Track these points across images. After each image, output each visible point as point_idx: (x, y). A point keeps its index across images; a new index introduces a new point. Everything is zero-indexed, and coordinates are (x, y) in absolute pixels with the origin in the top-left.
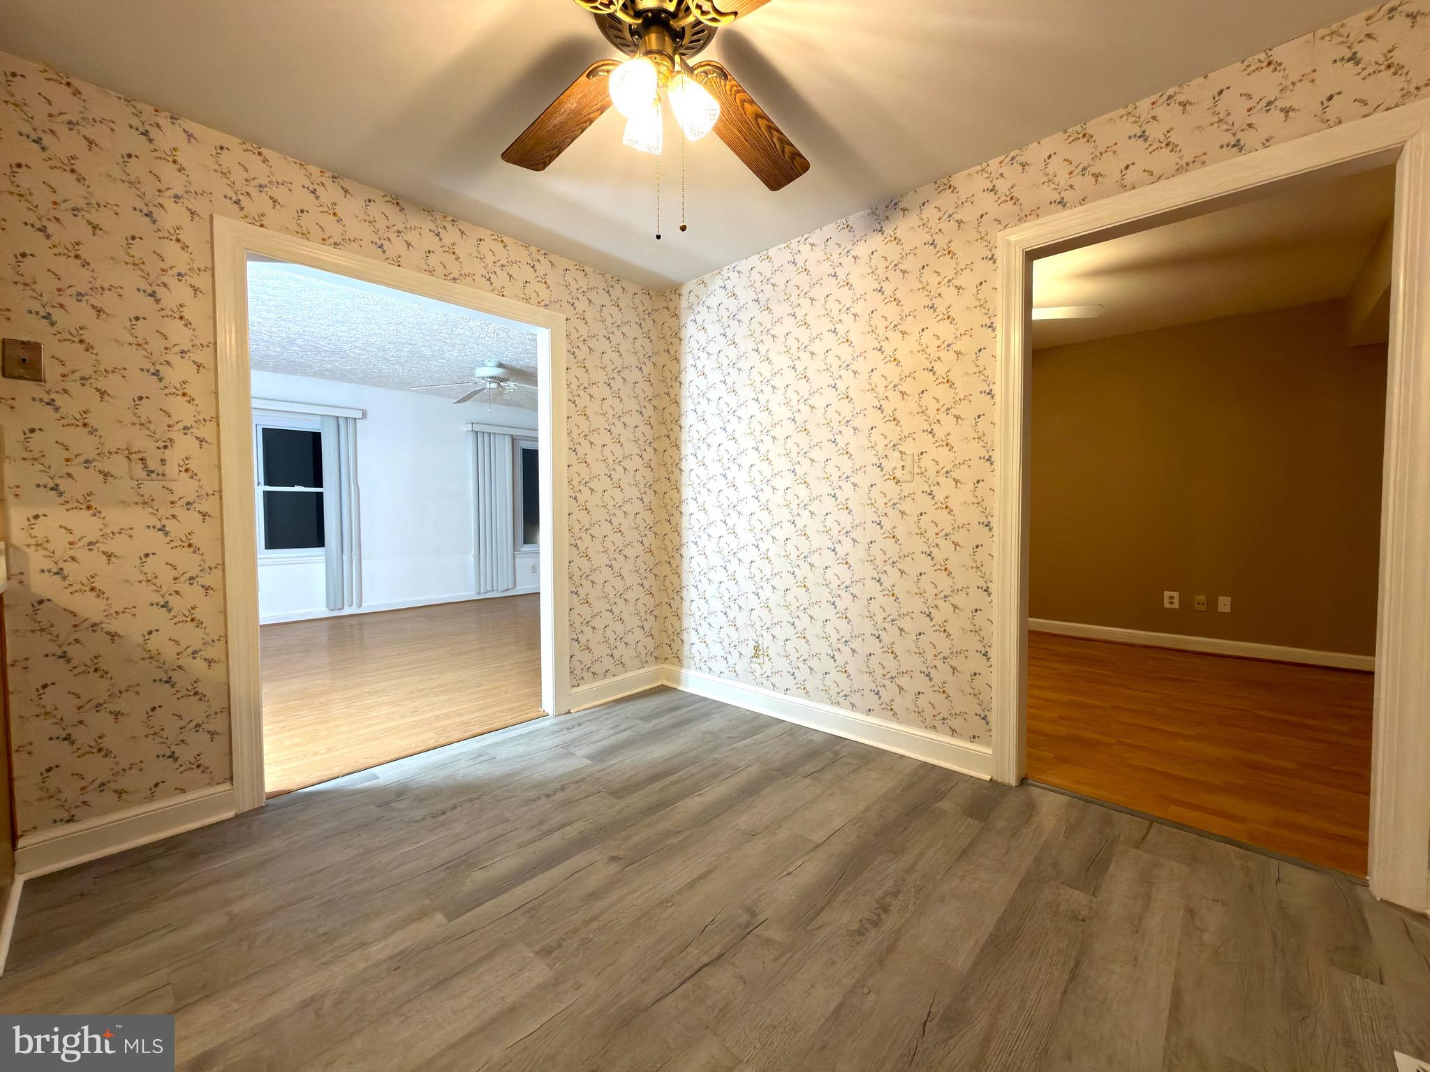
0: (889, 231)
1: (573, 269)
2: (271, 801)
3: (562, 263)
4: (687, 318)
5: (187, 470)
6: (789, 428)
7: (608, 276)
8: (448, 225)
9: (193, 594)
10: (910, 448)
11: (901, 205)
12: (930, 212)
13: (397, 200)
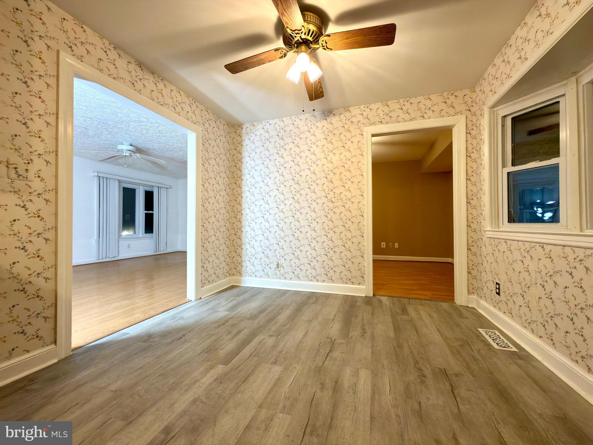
0: (329, 120)
1: (204, 110)
2: (74, 352)
3: (201, 107)
4: (245, 137)
5: (39, 177)
6: (291, 182)
7: (216, 116)
8: (160, 81)
9: (39, 242)
10: (337, 191)
11: (333, 113)
12: (342, 116)
13: (141, 65)
